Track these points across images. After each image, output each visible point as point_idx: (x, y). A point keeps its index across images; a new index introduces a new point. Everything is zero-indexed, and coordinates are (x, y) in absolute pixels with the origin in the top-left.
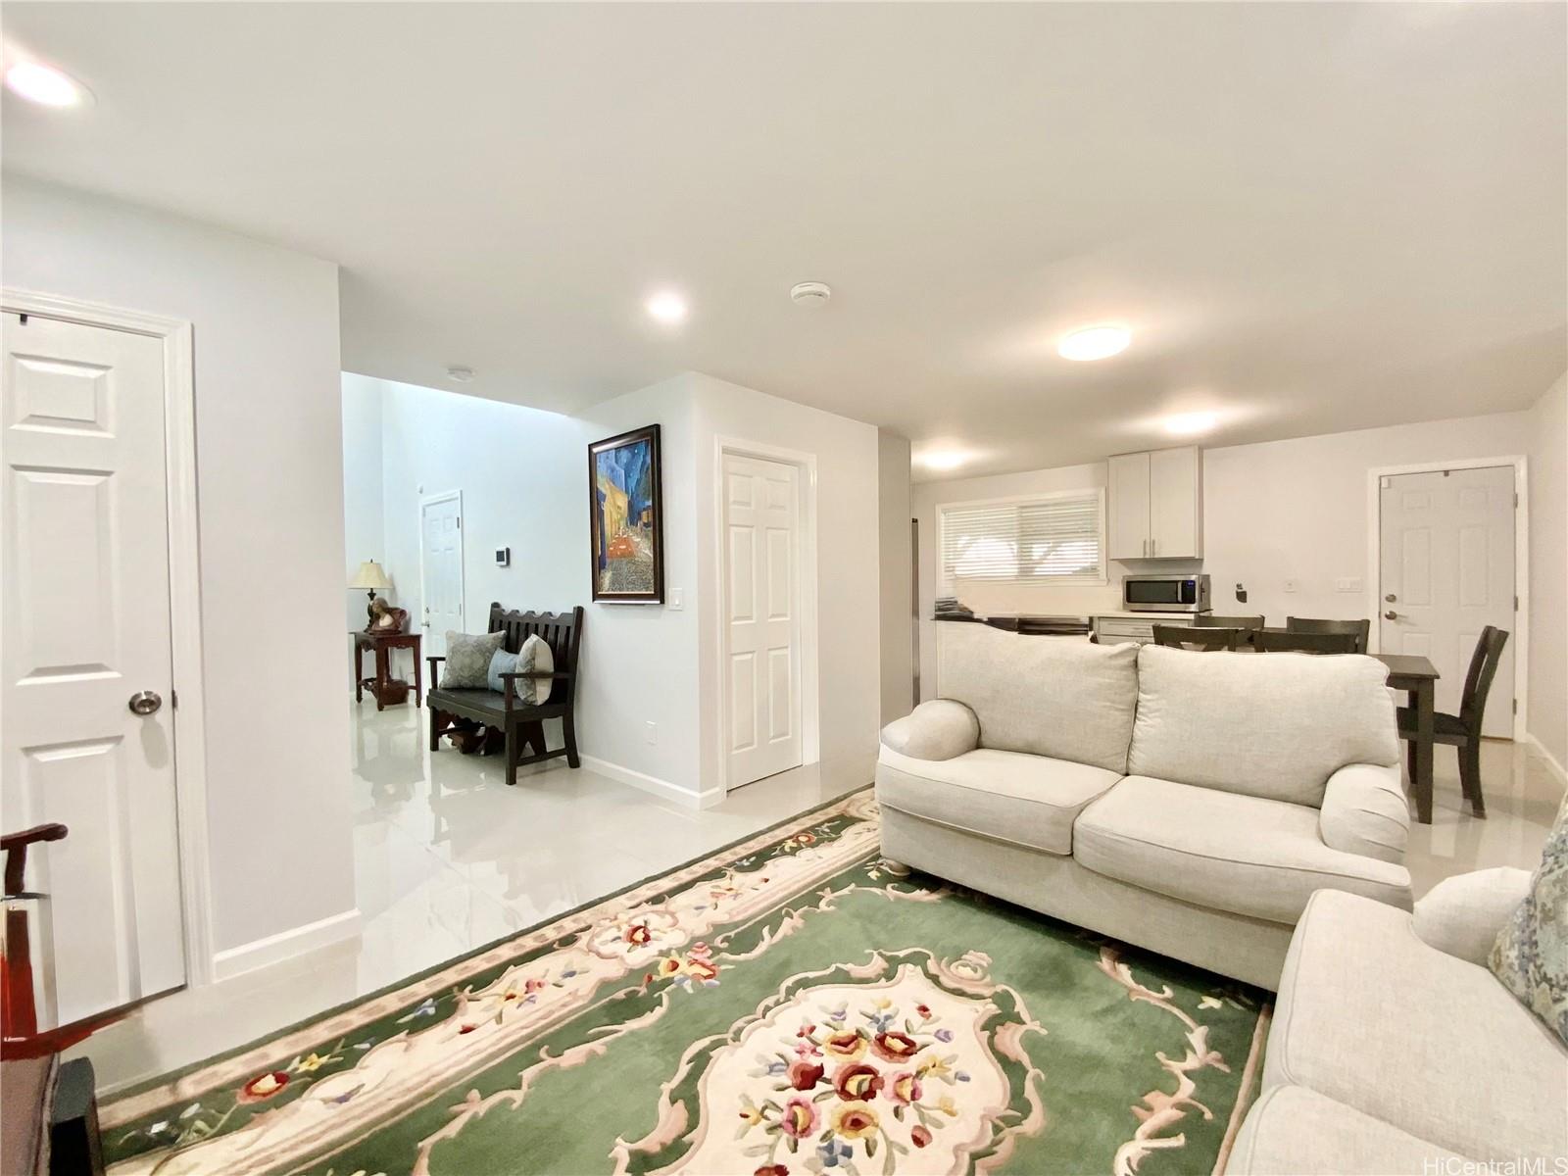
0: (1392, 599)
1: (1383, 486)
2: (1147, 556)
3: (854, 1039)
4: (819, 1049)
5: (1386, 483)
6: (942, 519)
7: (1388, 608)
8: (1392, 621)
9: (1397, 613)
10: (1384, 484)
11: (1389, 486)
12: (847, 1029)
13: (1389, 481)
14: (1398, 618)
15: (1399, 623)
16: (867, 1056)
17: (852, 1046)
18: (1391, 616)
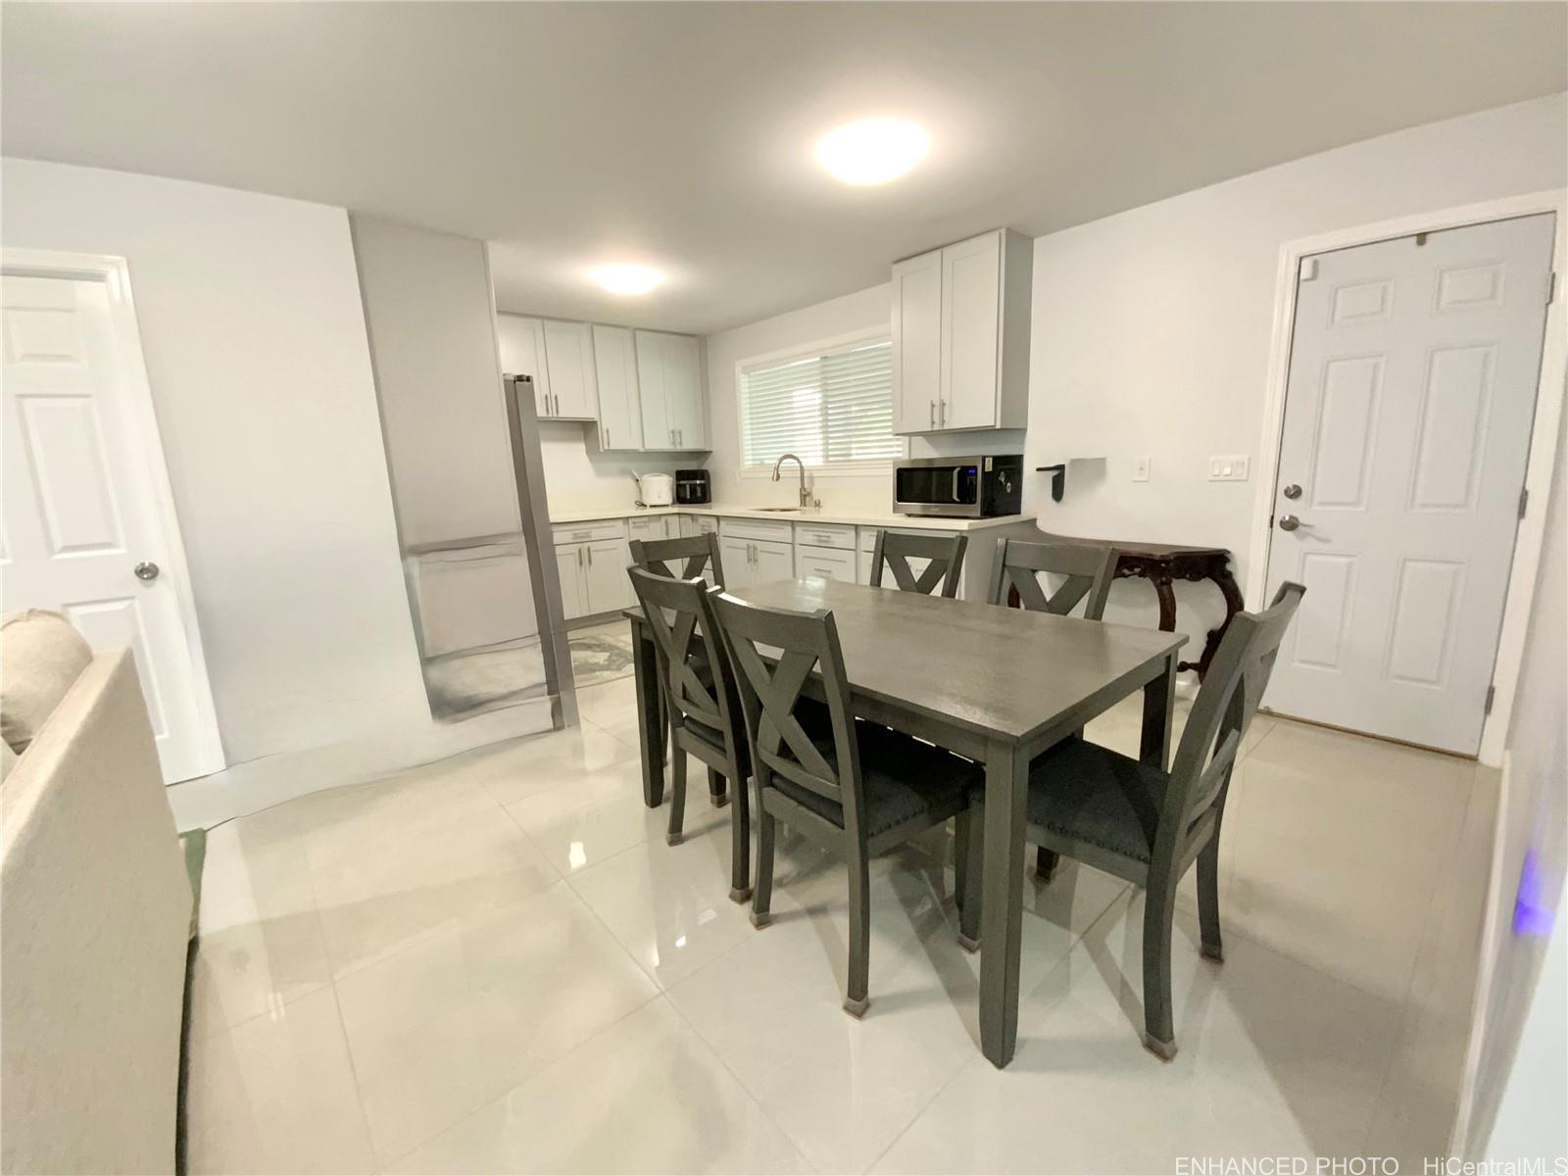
0: (1295, 493)
1: (1302, 277)
2: (936, 427)
5: (1310, 269)
6: (744, 383)
7: (1287, 508)
8: (1290, 534)
9: (1301, 520)
10: (1305, 274)
11: (1314, 276)
13: (1316, 264)
14: (1300, 528)
15: (1302, 537)
18: (1291, 525)
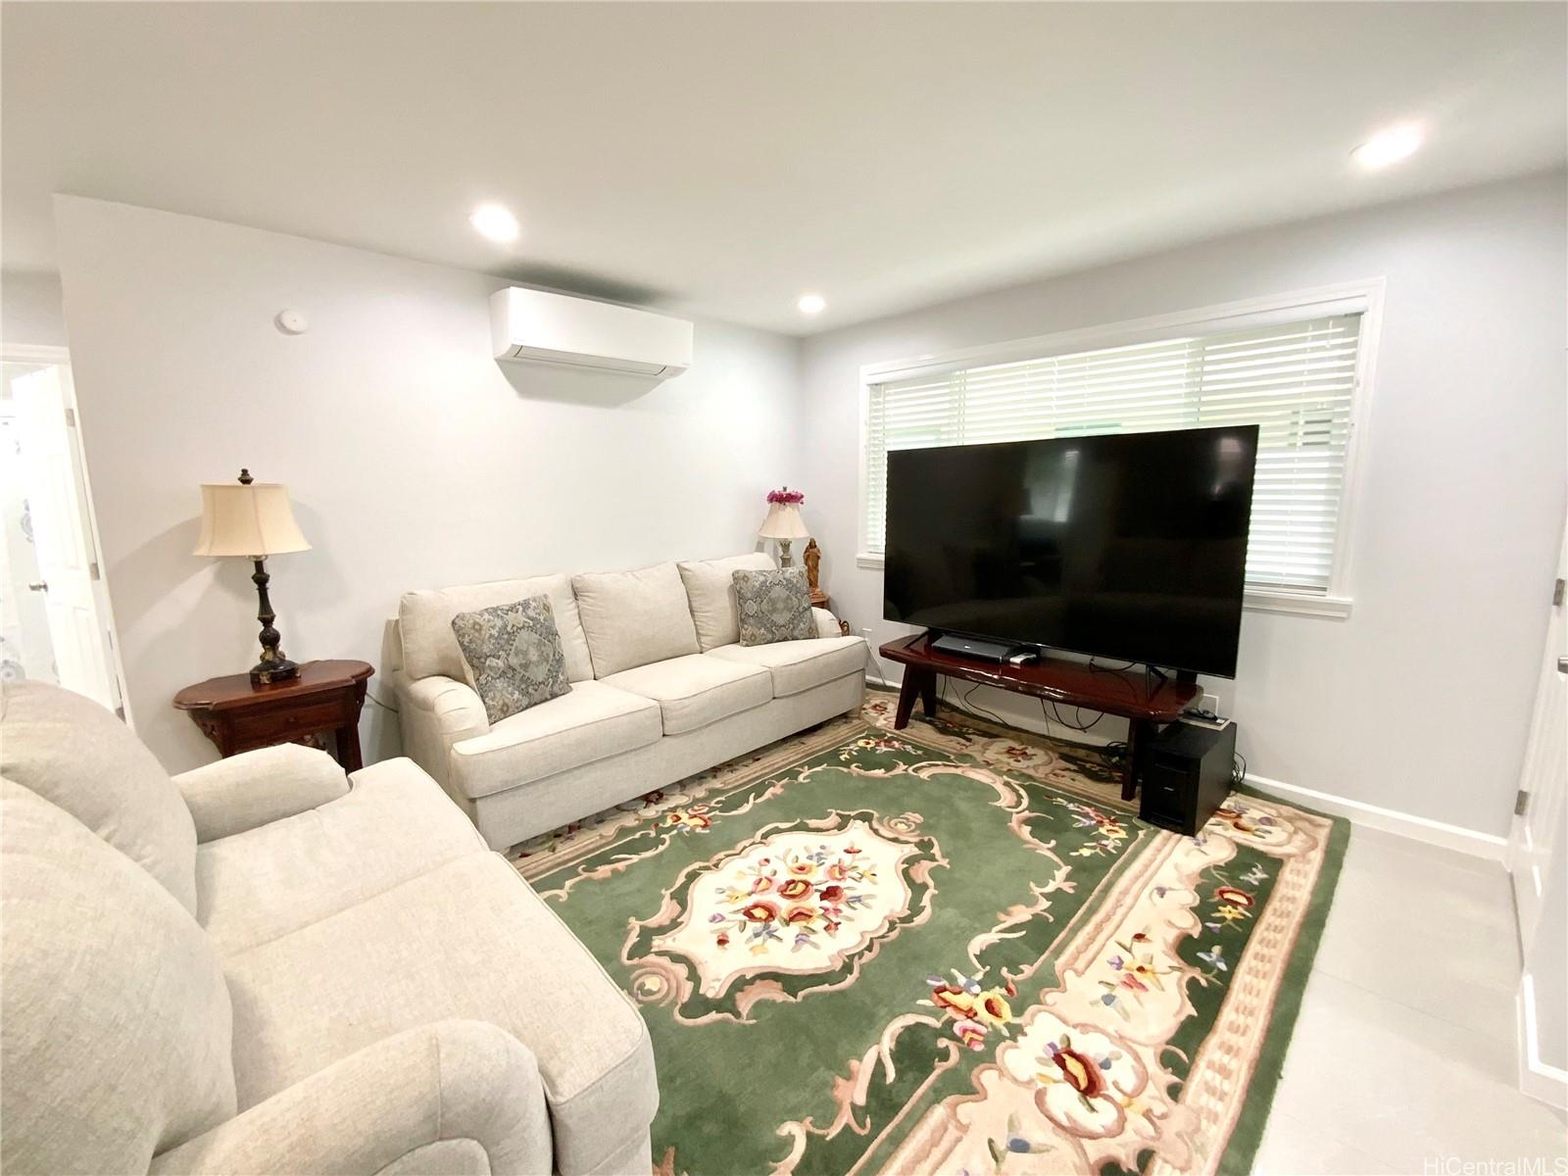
3: (792, 919)
4: (822, 911)
12: (796, 928)
16: (785, 906)
17: (795, 912)
